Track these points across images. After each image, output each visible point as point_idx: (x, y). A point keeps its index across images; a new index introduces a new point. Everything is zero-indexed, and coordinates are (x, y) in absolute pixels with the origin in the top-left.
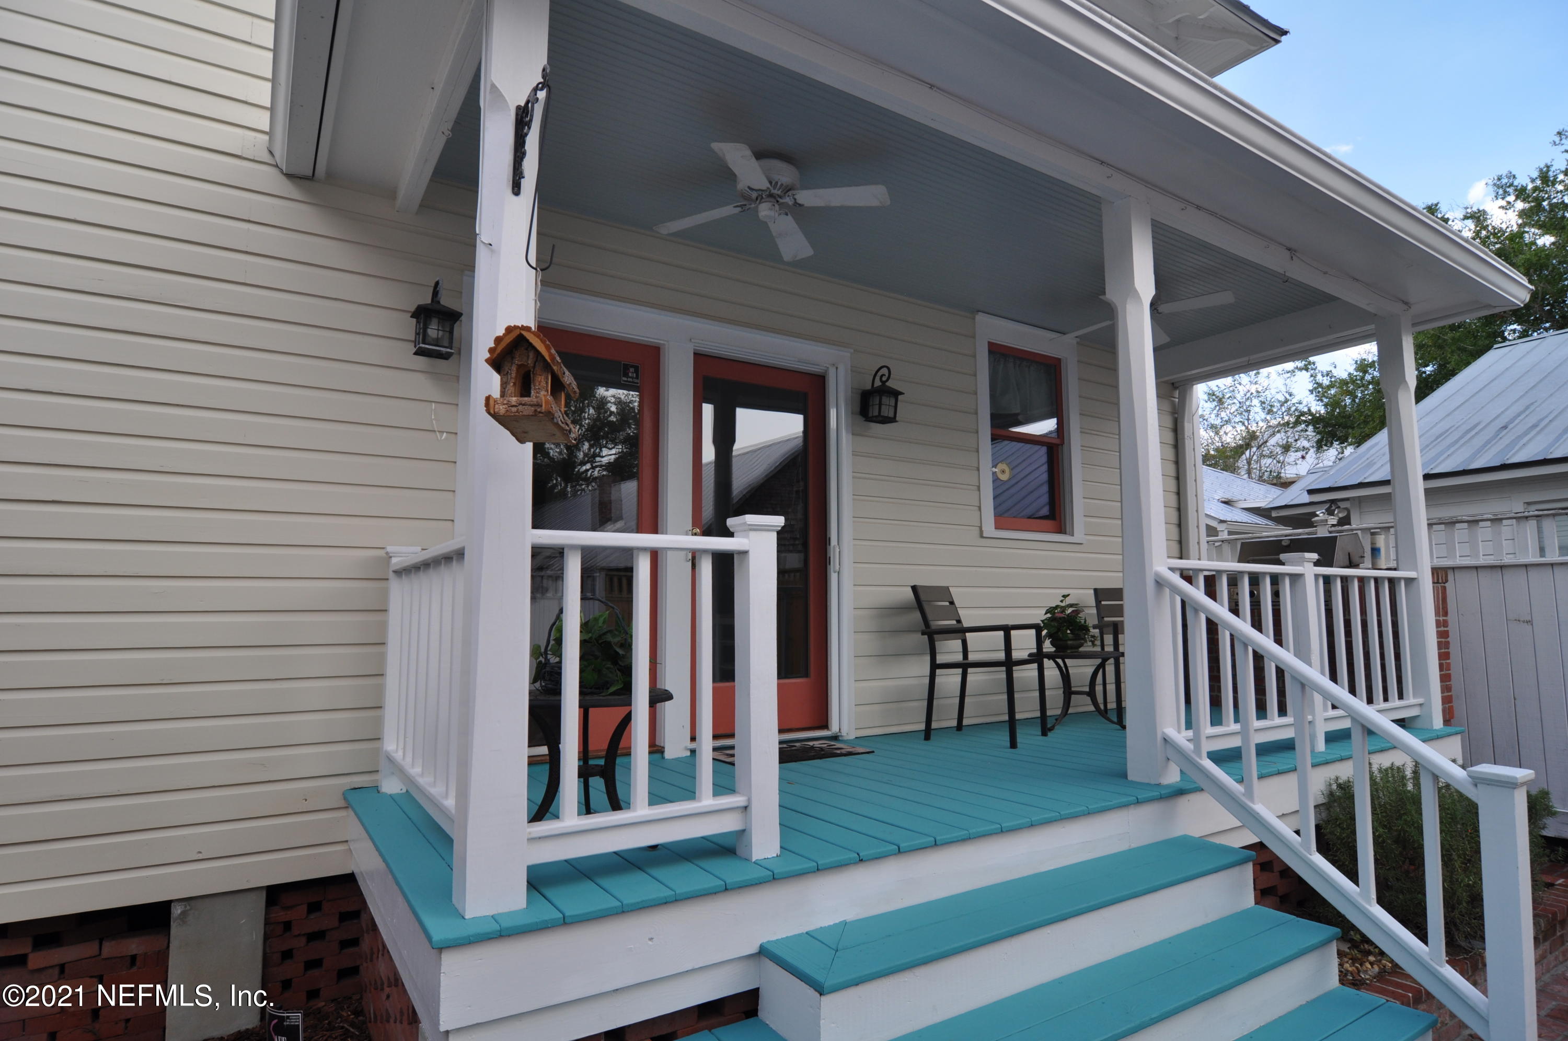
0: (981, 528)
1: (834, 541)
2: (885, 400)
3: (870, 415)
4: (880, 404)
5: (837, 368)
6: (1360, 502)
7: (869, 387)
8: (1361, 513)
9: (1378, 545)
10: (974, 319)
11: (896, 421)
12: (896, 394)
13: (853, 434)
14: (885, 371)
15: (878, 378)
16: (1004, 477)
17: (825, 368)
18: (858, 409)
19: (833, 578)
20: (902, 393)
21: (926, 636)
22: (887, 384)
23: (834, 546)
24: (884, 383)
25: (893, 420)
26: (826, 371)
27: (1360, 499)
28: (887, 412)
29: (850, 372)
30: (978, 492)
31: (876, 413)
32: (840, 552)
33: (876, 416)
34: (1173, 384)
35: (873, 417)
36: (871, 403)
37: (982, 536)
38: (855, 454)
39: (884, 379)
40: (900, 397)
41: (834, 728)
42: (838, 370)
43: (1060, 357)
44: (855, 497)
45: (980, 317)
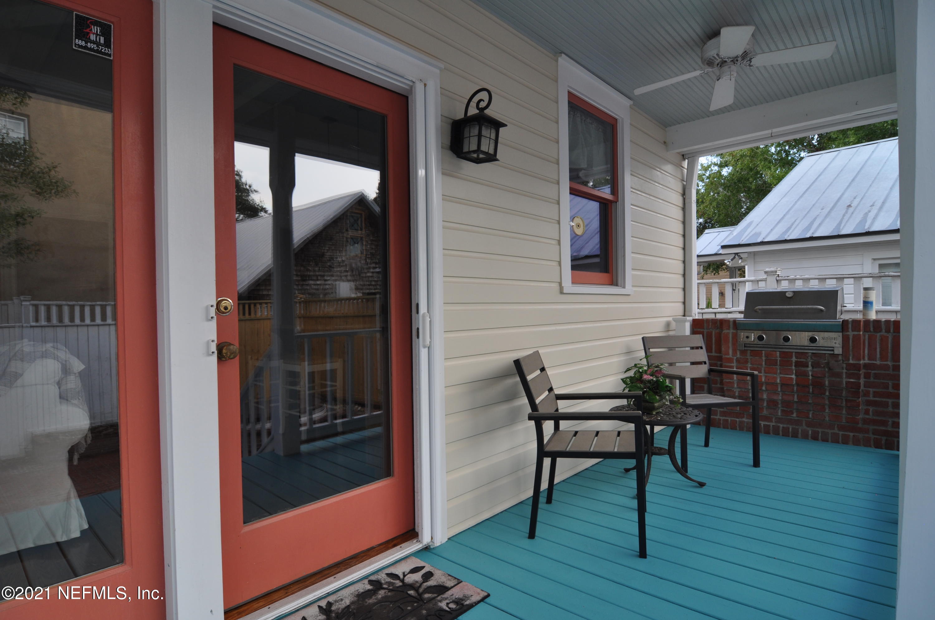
0: (560, 284)
1: (423, 309)
2: (485, 132)
3: (466, 149)
4: (480, 136)
5: (425, 85)
6: (754, 255)
7: (460, 115)
8: (754, 262)
9: (870, 300)
10: (557, 61)
11: (497, 160)
12: (497, 125)
13: (443, 174)
14: (484, 95)
15: (473, 104)
16: (579, 232)
17: (411, 84)
18: (448, 142)
19: (422, 356)
20: (504, 125)
21: (533, 421)
22: (487, 112)
23: (424, 314)
24: (482, 110)
25: (491, 158)
26: (411, 89)
27: (755, 254)
28: (486, 146)
29: (440, 95)
30: (559, 246)
31: (474, 147)
32: (430, 321)
33: (474, 152)
34: (683, 155)
35: (470, 152)
36: (466, 134)
37: (562, 292)
38: (446, 198)
39: (483, 105)
40: (501, 130)
41: (426, 538)
42: (426, 87)
43: (617, 117)
44: (446, 252)
45: (563, 60)
